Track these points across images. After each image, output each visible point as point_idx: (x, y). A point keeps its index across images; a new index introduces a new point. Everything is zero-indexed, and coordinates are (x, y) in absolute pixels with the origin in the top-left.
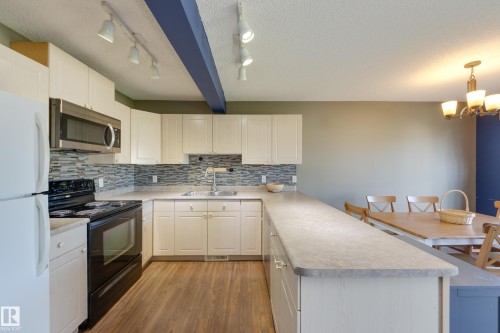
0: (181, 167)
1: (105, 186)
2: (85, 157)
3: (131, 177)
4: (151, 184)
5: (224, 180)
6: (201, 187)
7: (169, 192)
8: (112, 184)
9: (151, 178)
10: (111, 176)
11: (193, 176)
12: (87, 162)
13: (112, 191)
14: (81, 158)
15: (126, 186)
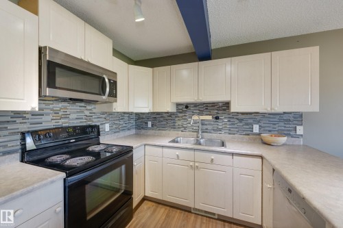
0: (170, 114)
1: (110, 130)
2: (93, 106)
3: (133, 121)
4: (147, 128)
5: (209, 127)
6: (187, 133)
7: (160, 136)
8: (116, 128)
9: (147, 123)
10: (116, 122)
11: (180, 123)
12: (94, 111)
13: (116, 134)
14: (88, 107)
15: (129, 129)
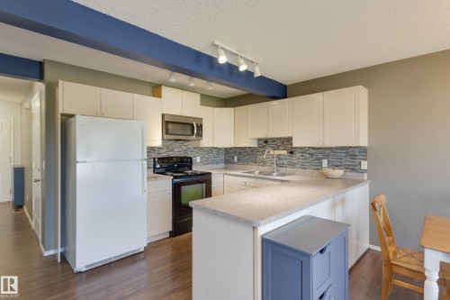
0: (252, 149)
1: (201, 162)
2: (188, 143)
3: (222, 156)
4: (233, 163)
5: (285, 162)
8: (206, 161)
9: (233, 158)
10: (205, 156)
11: (260, 157)
12: (189, 146)
13: (206, 166)
14: (185, 144)
15: (217, 163)
